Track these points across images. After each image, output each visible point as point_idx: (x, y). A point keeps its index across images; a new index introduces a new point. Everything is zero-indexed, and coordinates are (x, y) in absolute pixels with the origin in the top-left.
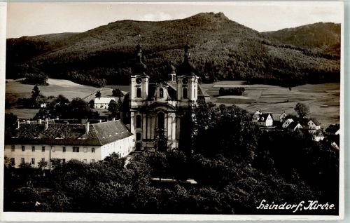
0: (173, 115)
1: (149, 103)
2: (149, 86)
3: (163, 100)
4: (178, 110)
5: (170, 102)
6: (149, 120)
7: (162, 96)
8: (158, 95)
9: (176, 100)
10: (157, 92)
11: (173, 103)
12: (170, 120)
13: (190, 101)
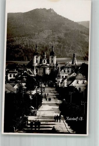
0: (48, 68)
1: (40, 65)
2: (40, 59)
3: (45, 64)
4: (50, 67)
5: (47, 64)
6: (40, 70)
7: (45, 62)
8: (43, 62)
9: (49, 64)
10: (43, 61)
11: (48, 65)
12: (47, 70)
13: (54, 64)
